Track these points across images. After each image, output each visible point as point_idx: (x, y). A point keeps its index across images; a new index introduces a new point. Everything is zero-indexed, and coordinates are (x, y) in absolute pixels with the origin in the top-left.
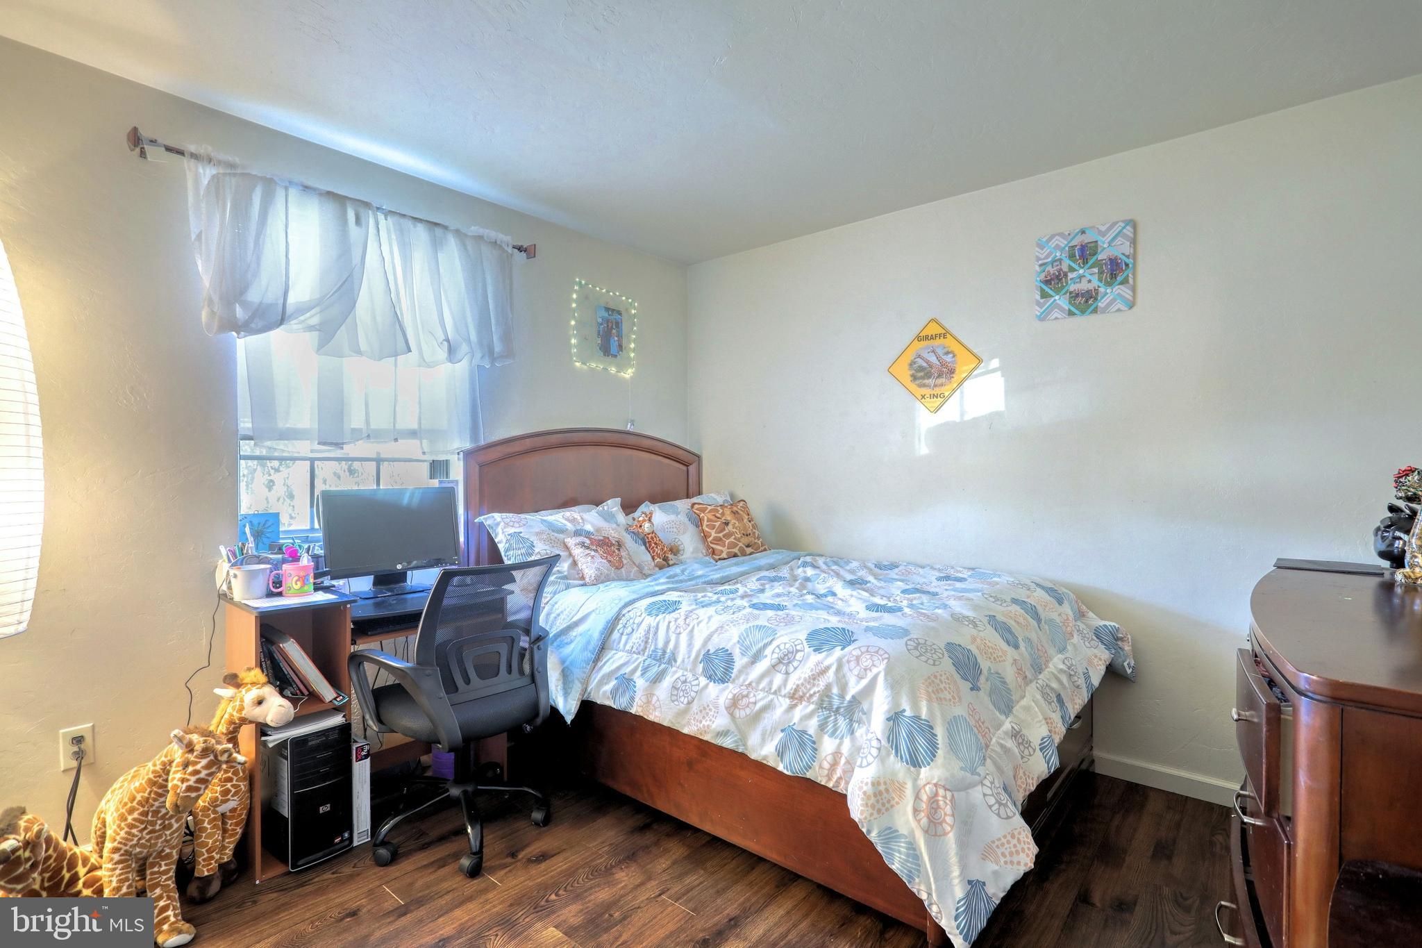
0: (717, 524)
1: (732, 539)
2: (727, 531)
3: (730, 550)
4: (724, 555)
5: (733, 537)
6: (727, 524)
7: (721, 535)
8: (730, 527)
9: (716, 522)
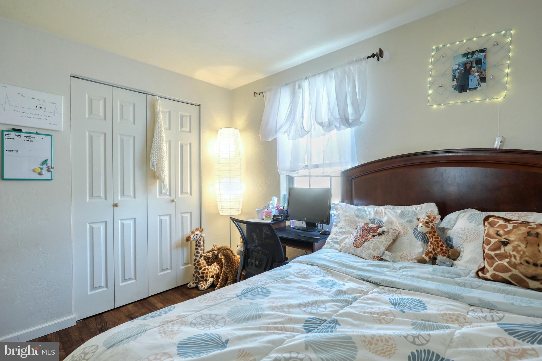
0: (493, 241)
1: (505, 262)
2: (502, 251)
3: (497, 273)
4: (488, 275)
5: (508, 260)
6: (505, 244)
7: (492, 253)
8: (509, 248)
9: (494, 238)
